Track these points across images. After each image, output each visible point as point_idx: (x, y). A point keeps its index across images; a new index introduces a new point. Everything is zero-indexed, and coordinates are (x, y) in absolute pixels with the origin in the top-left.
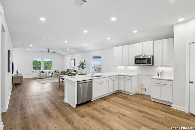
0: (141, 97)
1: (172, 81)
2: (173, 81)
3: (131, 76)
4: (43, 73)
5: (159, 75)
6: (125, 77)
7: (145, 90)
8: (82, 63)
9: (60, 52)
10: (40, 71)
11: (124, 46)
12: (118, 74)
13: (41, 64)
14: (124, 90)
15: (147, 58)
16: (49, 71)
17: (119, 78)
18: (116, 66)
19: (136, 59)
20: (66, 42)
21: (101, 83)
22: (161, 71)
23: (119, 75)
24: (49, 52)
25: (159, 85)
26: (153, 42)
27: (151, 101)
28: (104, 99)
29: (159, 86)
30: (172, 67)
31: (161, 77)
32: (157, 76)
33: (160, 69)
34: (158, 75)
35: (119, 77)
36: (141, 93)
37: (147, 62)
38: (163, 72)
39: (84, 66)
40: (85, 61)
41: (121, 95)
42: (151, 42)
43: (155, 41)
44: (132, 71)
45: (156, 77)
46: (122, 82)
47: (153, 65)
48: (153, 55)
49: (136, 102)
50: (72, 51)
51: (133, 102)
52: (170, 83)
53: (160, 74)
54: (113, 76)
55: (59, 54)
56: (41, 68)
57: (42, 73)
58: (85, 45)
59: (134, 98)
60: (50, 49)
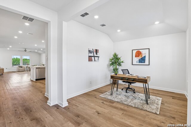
4: (22, 67)
9: (36, 51)
10: (19, 66)
13: (20, 60)
16: (27, 66)
20: (36, 45)
24: (25, 51)
55: (36, 52)
60: (27, 49)
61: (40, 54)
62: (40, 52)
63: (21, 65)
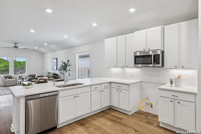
0: (144, 118)
1: (195, 94)
2: (197, 94)
3: (129, 85)
4: (11, 78)
5: (174, 83)
6: (119, 85)
7: (152, 107)
8: (64, 63)
9: (36, 48)
10: (6, 75)
11: (119, 37)
12: (109, 81)
14: (117, 106)
15: (153, 55)
16: (20, 75)
17: (111, 88)
18: (109, 68)
19: (136, 57)
20: (32, 31)
21: (76, 96)
22: (177, 77)
23: (110, 83)
24: (16, 47)
25: (173, 100)
26: (164, 29)
27: (159, 126)
28: (81, 122)
29: (173, 103)
30: (195, 69)
31: (176, 86)
32: (170, 85)
33: (175, 73)
34: (172, 84)
35: (111, 86)
36: (145, 111)
37: (153, 61)
38: (179, 77)
39: (68, 68)
40: (68, 61)
41: (112, 114)
42: (159, 28)
43: (165, 27)
44: (132, 76)
45: (168, 86)
46: (115, 93)
47: (163, 66)
48: (162, 50)
49: (134, 129)
50: (52, 46)
51: (129, 129)
52: (192, 98)
53: (174, 81)
54: (101, 84)
55: (35, 50)
56: (8, 71)
57: (9, 78)
58: (66, 37)
59: (132, 122)
60: (19, 43)
61: (43, 54)
62: (42, 50)
63: (11, 73)
